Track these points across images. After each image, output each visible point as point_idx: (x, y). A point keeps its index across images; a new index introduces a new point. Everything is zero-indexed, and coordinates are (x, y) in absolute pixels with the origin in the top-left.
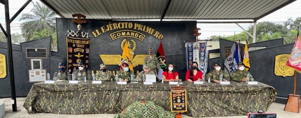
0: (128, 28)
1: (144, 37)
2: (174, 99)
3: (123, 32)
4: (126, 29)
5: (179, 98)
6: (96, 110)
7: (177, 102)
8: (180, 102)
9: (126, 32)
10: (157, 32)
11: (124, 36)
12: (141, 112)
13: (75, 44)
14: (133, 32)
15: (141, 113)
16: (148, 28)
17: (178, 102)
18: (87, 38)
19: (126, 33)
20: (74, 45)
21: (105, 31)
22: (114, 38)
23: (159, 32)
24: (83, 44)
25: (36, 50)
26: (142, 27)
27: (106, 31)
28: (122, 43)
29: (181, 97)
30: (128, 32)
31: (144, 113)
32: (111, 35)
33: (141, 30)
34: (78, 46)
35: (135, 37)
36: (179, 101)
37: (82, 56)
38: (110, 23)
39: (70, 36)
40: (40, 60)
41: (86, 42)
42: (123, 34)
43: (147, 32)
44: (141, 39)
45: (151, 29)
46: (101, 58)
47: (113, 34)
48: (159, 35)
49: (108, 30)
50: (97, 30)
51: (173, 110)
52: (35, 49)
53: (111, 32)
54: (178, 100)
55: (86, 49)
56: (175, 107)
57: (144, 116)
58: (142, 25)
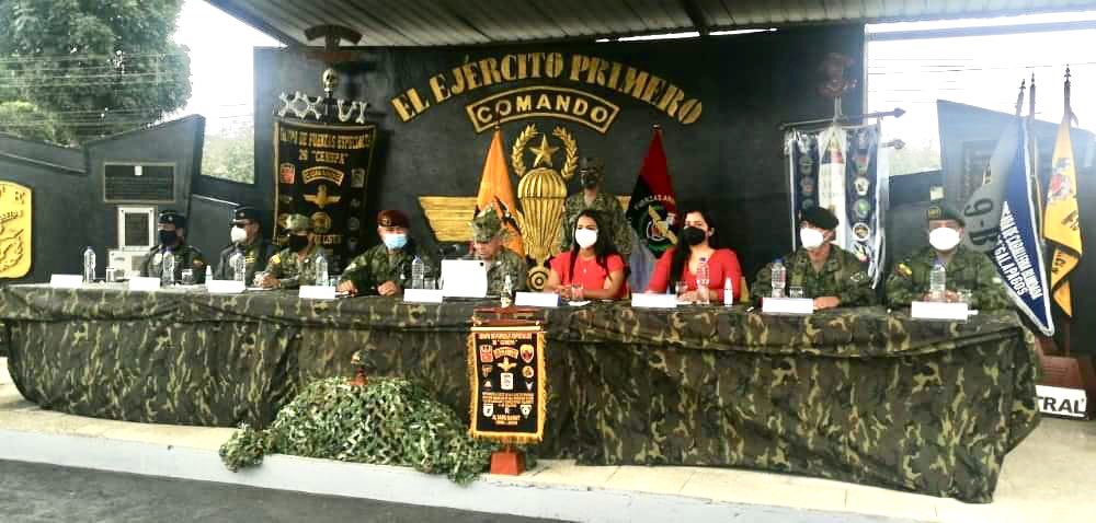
0: (544, 79)
1: (612, 117)
2: (486, 370)
3: (523, 95)
4: (536, 81)
5: (505, 365)
6: (203, 406)
7: (497, 388)
8: (511, 387)
9: (535, 96)
10: (673, 89)
11: (527, 115)
12: (337, 424)
13: (310, 149)
14: (564, 95)
15: (336, 429)
16: (631, 72)
17: (504, 387)
18: (359, 124)
19: (535, 102)
20: (304, 155)
21: (444, 93)
22: (481, 124)
23: (680, 92)
24: (340, 151)
25: (138, 171)
26: (604, 72)
27: (449, 95)
28: (518, 144)
29: (520, 362)
30: (544, 97)
31: (350, 430)
32: (469, 109)
33: (601, 81)
34: (319, 156)
35: (575, 115)
36: (507, 382)
37: (336, 199)
38: (467, 58)
39: (290, 115)
40: (149, 210)
41: (355, 142)
42: (524, 104)
43: (627, 90)
44: (601, 125)
45: (644, 76)
46: (427, 212)
47: (479, 107)
48: (680, 104)
49: (458, 89)
50: (413, 90)
51: (479, 428)
52: (133, 167)
53: (470, 96)
54: (502, 375)
55: (353, 171)
56: (488, 411)
57: (346, 445)
58: (603, 62)
